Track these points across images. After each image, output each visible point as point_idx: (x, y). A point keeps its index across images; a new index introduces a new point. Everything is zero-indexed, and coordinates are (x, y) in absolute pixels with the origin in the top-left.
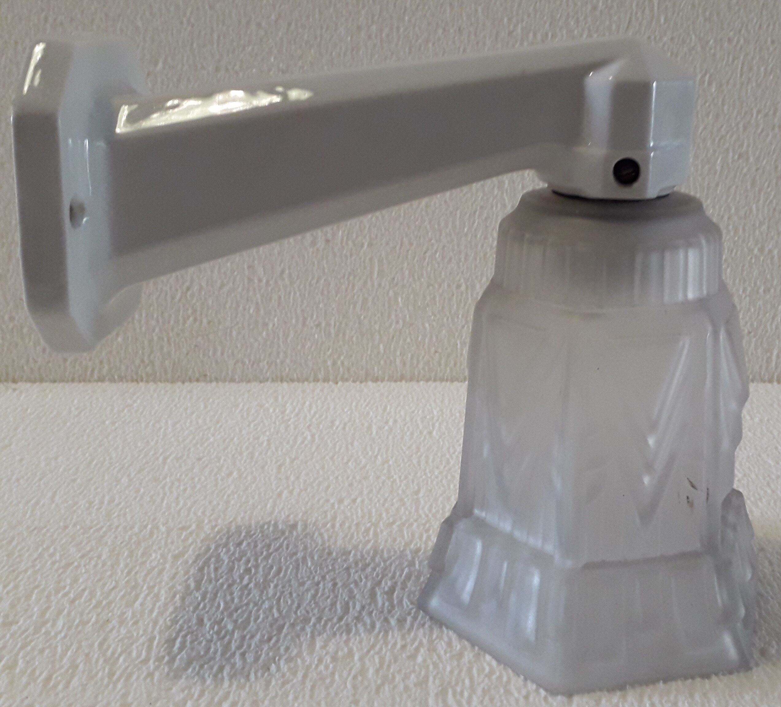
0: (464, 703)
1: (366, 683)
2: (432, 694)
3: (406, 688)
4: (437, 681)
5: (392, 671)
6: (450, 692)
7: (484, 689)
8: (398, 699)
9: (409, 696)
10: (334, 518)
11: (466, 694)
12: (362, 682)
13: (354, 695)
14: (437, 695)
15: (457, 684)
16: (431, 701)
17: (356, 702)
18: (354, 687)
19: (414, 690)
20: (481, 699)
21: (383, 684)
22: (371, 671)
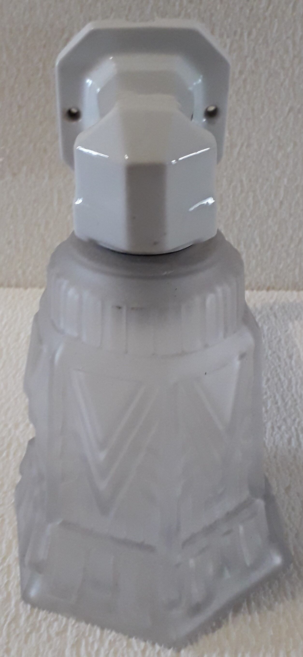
0: (93, 653)
1: (18, 632)
2: (69, 646)
3: (49, 638)
4: (74, 631)
5: (39, 618)
6: (83, 643)
7: (110, 641)
8: (41, 650)
9: (50, 647)
10: (9, 445)
11: (96, 647)
12: (14, 630)
13: (7, 643)
14: (73, 646)
15: (89, 635)
16: (67, 653)
17: (8, 651)
18: (8, 635)
19: (55, 639)
20: (107, 652)
21: (31, 632)
22: (23, 618)
